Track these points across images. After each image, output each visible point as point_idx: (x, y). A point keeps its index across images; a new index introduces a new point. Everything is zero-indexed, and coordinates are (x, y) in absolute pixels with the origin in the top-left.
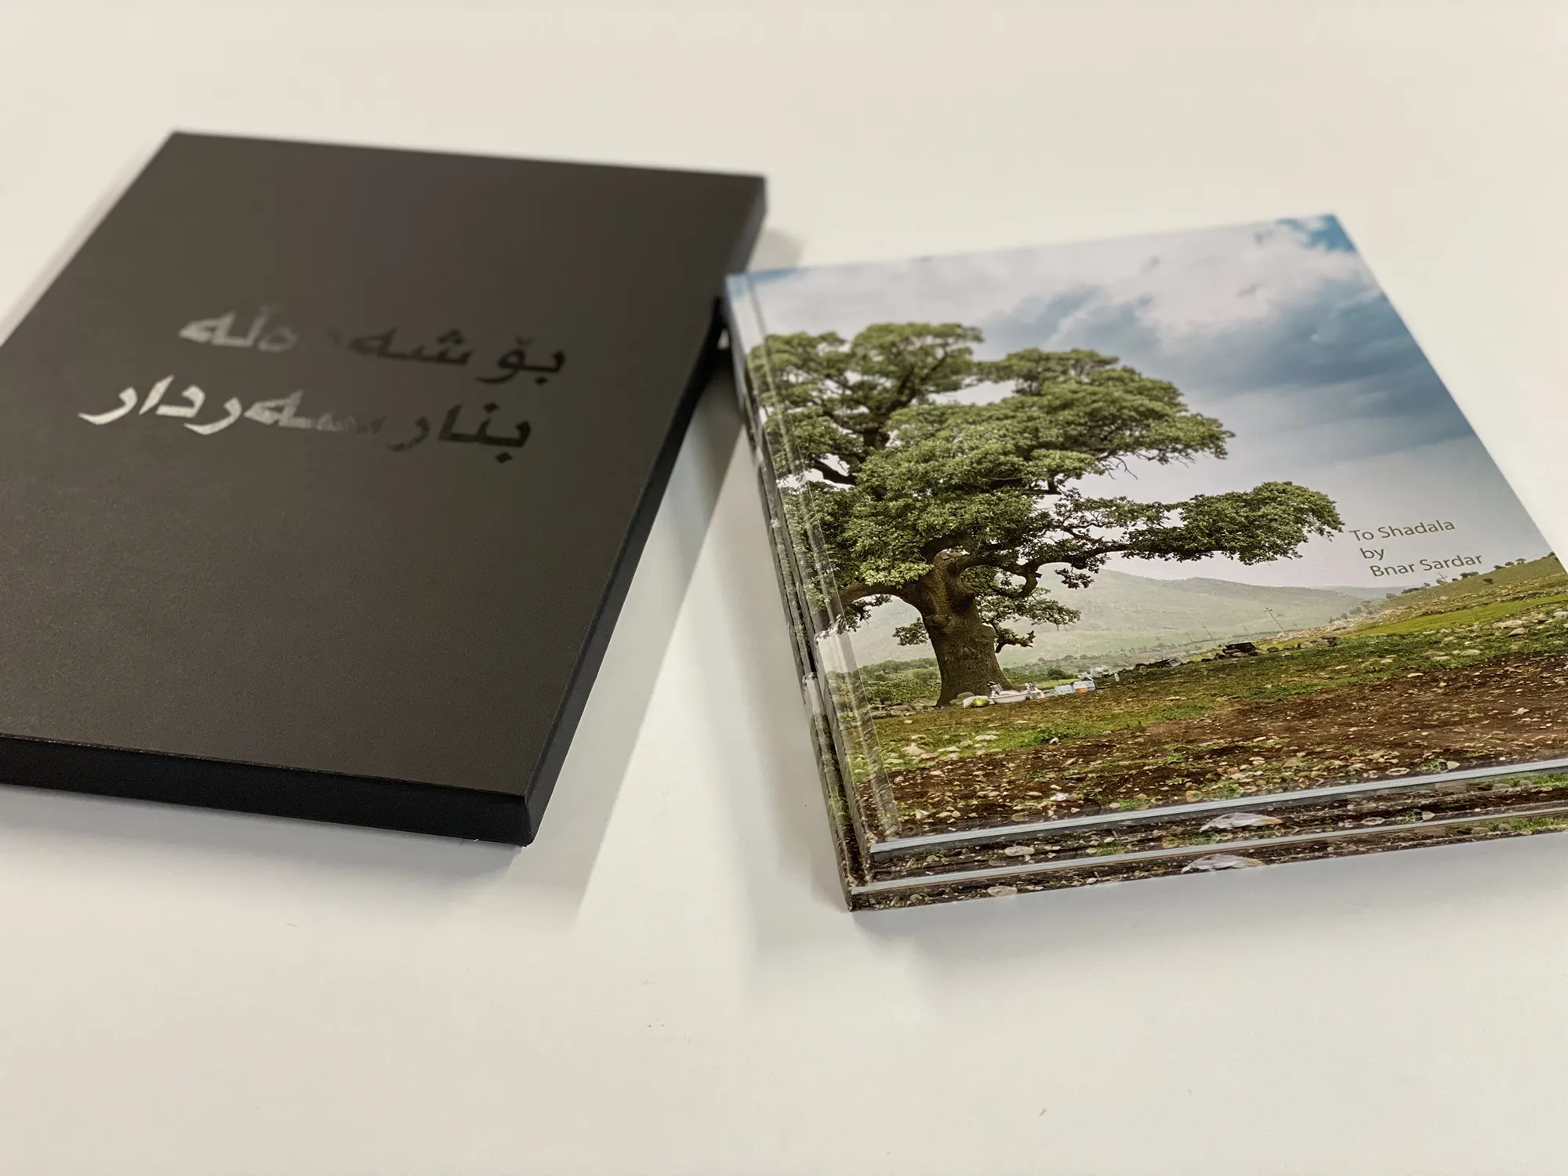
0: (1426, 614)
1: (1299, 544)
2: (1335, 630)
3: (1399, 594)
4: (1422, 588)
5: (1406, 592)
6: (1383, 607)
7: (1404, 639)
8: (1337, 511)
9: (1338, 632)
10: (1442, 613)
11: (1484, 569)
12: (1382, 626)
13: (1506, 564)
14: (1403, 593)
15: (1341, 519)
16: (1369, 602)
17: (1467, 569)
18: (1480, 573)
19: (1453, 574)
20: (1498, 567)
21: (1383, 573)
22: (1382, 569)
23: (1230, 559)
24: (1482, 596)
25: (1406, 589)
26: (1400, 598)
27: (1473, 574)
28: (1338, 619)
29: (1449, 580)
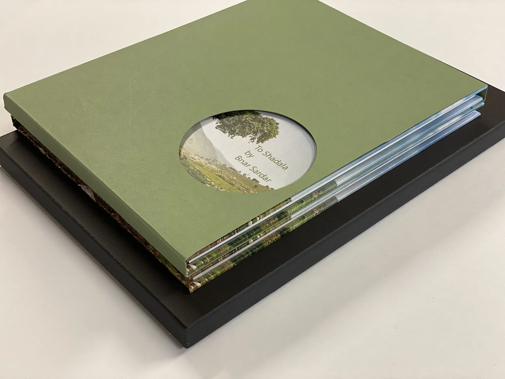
0: (220, 176)
1: (240, 136)
2: (192, 158)
3: (227, 167)
4: (237, 172)
5: (231, 168)
6: (216, 165)
7: (200, 175)
8: (270, 140)
9: (191, 158)
10: (224, 180)
11: (262, 183)
12: (203, 168)
13: (271, 188)
14: (230, 168)
15: (266, 142)
16: (216, 161)
17: (258, 179)
18: (259, 183)
19: (253, 176)
20: (267, 187)
21: (239, 159)
22: (240, 159)
23: (216, 123)
24: (243, 187)
25: (233, 168)
26: (226, 168)
27: (257, 182)
28: (199, 157)
29: (247, 177)
